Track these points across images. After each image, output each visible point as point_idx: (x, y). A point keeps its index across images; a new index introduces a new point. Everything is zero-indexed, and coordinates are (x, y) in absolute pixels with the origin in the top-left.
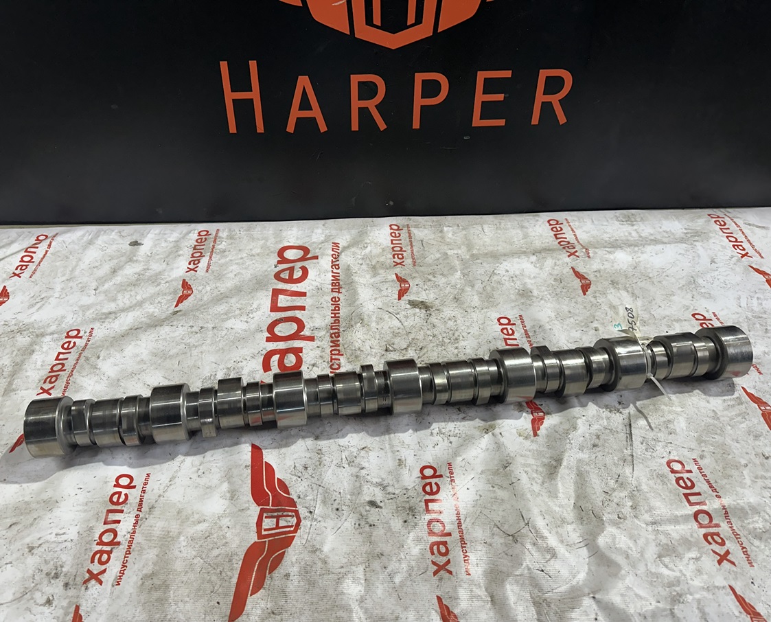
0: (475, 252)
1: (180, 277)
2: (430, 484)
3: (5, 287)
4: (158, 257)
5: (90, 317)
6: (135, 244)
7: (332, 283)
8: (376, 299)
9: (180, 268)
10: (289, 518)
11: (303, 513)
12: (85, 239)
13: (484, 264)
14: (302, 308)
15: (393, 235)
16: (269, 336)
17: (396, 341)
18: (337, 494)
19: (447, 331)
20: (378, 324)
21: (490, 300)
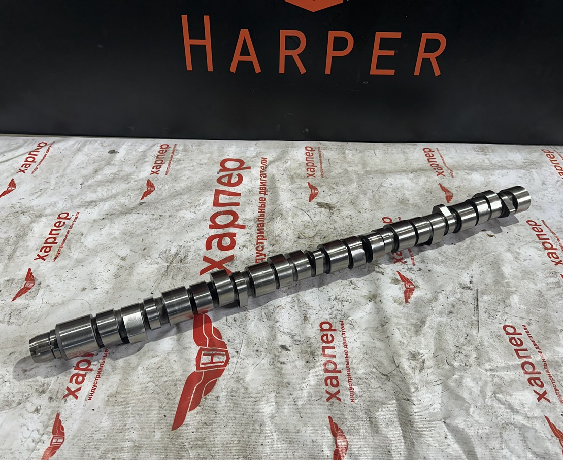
0: (368, 169)
1: (146, 178)
2: (327, 335)
3: (13, 179)
4: (129, 162)
5: (77, 204)
6: (113, 152)
7: (261, 187)
8: (292, 200)
9: (146, 171)
10: (221, 356)
11: (231, 352)
12: (75, 147)
13: (375, 178)
14: (238, 204)
15: (308, 154)
16: (212, 224)
17: (306, 231)
18: (258, 340)
19: (344, 225)
20: (293, 218)
21: (378, 205)
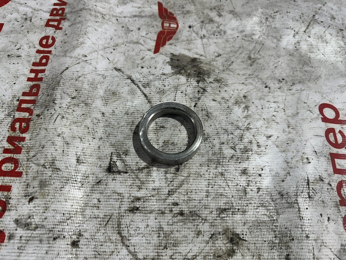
21: (306, 68)
